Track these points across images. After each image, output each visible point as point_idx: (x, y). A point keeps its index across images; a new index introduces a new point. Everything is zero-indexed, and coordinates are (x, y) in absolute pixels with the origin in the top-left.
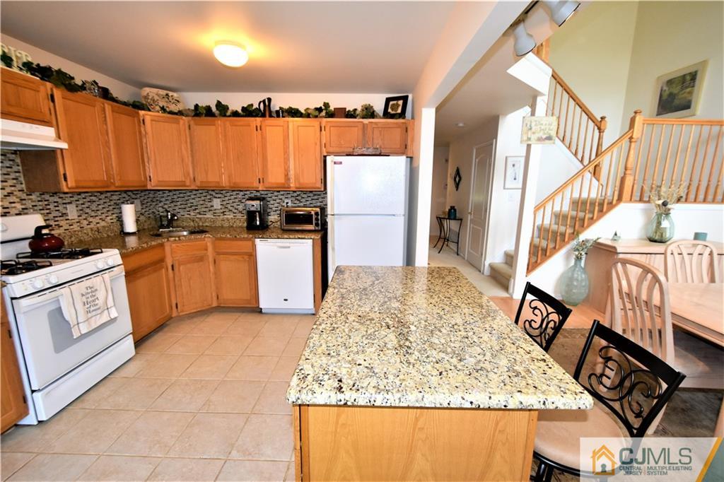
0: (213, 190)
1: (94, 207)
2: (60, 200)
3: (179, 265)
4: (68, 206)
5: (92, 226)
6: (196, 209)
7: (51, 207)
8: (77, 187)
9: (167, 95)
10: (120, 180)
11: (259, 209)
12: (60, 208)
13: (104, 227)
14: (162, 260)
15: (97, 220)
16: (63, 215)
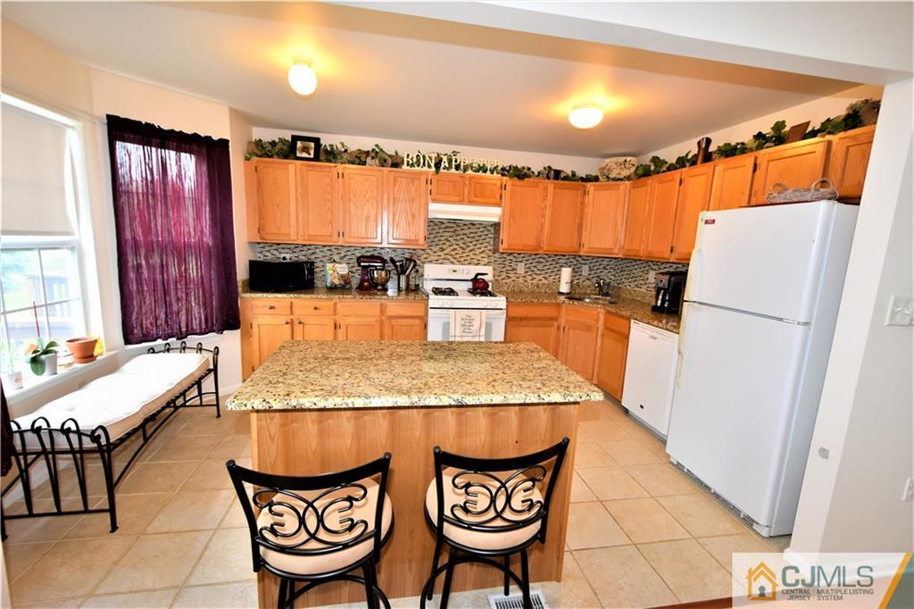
0: (652, 261)
1: (540, 267)
2: (514, 259)
3: (569, 329)
4: (519, 264)
5: (535, 281)
6: (635, 281)
7: (507, 263)
8: (508, 249)
9: (625, 161)
10: (549, 245)
11: (666, 287)
12: (513, 265)
13: (544, 284)
14: (555, 319)
15: (541, 277)
16: (514, 269)
